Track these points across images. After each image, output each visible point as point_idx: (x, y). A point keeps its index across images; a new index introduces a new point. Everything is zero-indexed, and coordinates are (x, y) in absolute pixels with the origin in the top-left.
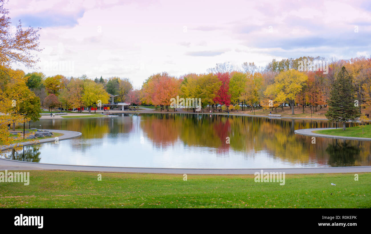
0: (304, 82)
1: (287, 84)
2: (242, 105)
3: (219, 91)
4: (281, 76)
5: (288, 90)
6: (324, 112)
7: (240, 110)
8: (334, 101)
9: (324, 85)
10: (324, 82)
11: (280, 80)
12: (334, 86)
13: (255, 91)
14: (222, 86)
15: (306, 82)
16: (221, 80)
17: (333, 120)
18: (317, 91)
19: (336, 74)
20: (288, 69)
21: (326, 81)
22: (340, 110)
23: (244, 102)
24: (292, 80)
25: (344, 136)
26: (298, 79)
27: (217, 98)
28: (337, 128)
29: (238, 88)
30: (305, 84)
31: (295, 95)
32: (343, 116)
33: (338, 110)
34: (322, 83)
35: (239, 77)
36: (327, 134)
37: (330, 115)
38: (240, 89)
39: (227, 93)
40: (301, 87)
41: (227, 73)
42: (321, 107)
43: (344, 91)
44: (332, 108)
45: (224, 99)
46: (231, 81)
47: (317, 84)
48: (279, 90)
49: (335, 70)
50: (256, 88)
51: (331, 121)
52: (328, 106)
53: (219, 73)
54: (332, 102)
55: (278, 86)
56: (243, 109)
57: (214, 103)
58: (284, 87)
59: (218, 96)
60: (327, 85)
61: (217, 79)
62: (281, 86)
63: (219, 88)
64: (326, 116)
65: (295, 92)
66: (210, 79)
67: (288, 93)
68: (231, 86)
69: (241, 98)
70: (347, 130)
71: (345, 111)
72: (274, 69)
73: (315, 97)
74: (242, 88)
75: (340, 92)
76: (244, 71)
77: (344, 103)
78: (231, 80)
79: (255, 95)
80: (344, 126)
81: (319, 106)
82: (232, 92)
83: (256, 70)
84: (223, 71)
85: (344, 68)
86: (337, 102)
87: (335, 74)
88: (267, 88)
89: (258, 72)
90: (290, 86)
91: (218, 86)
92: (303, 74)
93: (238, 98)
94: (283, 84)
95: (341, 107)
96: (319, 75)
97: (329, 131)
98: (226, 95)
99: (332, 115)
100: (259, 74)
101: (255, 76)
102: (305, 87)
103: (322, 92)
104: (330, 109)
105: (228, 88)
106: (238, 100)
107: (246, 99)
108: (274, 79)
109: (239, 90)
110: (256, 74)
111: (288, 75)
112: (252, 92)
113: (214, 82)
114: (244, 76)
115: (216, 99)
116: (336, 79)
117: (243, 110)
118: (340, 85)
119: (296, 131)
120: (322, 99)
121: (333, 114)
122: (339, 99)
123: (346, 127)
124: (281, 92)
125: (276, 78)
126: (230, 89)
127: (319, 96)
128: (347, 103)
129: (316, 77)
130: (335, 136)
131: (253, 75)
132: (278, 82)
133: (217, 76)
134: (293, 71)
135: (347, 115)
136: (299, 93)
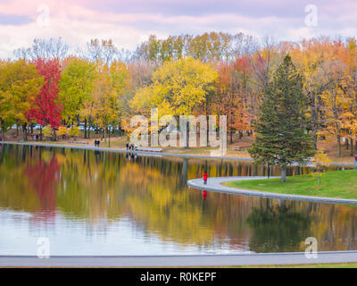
0: (209, 84)
1: (176, 86)
2: (85, 127)
3: (39, 97)
4: (164, 70)
5: (178, 99)
6: (246, 144)
7: (80, 137)
8: (266, 124)
9: (250, 90)
10: (249, 84)
11: (162, 78)
12: (269, 93)
13: (111, 99)
14: (44, 87)
15: (213, 83)
16: (44, 73)
17: (263, 160)
18: (235, 103)
19: (273, 69)
20: (180, 57)
21: (254, 83)
22: (277, 142)
23: (89, 121)
24: (187, 78)
25: (283, 193)
26: (198, 77)
27: (33, 111)
28: (271, 178)
29: (77, 92)
30: (212, 87)
31: (192, 110)
32: (282, 154)
33: (273, 142)
34: (245, 87)
35: (80, 70)
36: (250, 188)
37: (258, 151)
38: (82, 93)
39: (55, 101)
40: (203, 93)
41: (56, 60)
42: (241, 135)
43: (286, 103)
44: (261, 136)
45: (48, 113)
46: (63, 78)
47: (234, 89)
48: (159, 98)
49: (270, 62)
50: (114, 94)
51: (259, 162)
52: (254, 134)
53: (39, 59)
54: (262, 125)
55: (159, 89)
56: (86, 135)
57: (26, 121)
58: (171, 92)
59: (36, 107)
60: (254, 91)
61: (35, 71)
62: (164, 90)
63: (38, 90)
64: (250, 152)
65: (192, 104)
66: (19, 71)
67: (179, 106)
68: (64, 88)
69: (84, 113)
70: (289, 181)
71: (286, 144)
72: (152, 56)
73: (230, 115)
74: (85, 93)
75: (279, 106)
76: (91, 57)
77: (285, 127)
78: (64, 74)
79: (112, 107)
80: (283, 173)
81: (237, 132)
82: (64, 99)
83: (115, 56)
84: (48, 57)
85: (288, 59)
86: (273, 126)
87: (271, 69)
88: (137, 94)
89: (119, 60)
90: (183, 91)
91: (35, 85)
92: (207, 68)
93: (77, 112)
94: (169, 87)
95: (279, 136)
96: (239, 71)
97: (255, 183)
98: (52, 106)
99: (261, 150)
100: (121, 64)
101: (113, 69)
102: (212, 93)
103: (244, 104)
104: (258, 139)
105: (57, 91)
106: (78, 117)
107: (94, 115)
108: (151, 76)
109: (79, 96)
110: (114, 64)
111: (180, 69)
112: (107, 101)
113: (28, 78)
114: (92, 67)
115: (31, 114)
116: (272, 80)
117: (85, 137)
118: (279, 91)
119: (190, 182)
120: (244, 120)
121: (264, 149)
122: (276, 120)
123: (287, 175)
124: (163, 103)
125: (155, 75)
126: (61, 94)
127: (237, 112)
128: (290, 128)
129: (233, 73)
130: (265, 193)
131: (110, 66)
132: (159, 81)
133: (35, 66)
134: (190, 61)
135: (289, 151)
136: (200, 106)
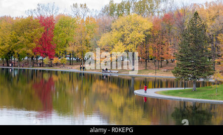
0: (147, 31)
1: (126, 32)
2: (70, 58)
3: (41, 40)
4: (119, 22)
5: (128, 40)
6: (170, 68)
7: (67, 64)
8: (183, 55)
9: (172, 34)
10: (172, 30)
11: (118, 27)
12: (184, 36)
13: (86, 41)
14: (44, 33)
15: (150, 30)
16: (44, 25)
17: (181, 78)
18: (164, 42)
19: (187, 21)
20: (129, 14)
21: (175, 29)
22: (190, 66)
23: (72, 54)
24: (133, 27)
25: (194, 98)
26: (140, 26)
27: (37, 49)
28: (186, 88)
29: (65, 36)
30: (149, 33)
31: (137, 47)
32: (193, 74)
33: (188, 66)
34: (169, 32)
35: (66, 23)
36: (173, 95)
37: (178, 72)
38: (68, 37)
39: (51, 42)
40: (144, 36)
41: (52, 17)
42: (168, 62)
43: (196, 42)
44: (180, 63)
45: (47, 49)
46: (56, 28)
47: (163, 33)
48: (116, 39)
49: (186, 16)
50: (88, 37)
51: (179, 79)
52: (176, 61)
53: (41, 17)
54: (180, 56)
55: (115, 34)
56: (71, 63)
57: (33, 55)
58: (123, 36)
59: (40, 46)
60: (175, 34)
61: (39, 24)
62: (120, 35)
63: (40, 35)
64: (173, 73)
65: (137, 43)
66: (29, 24)
67: (128, 44)
68: (57, 34)
69: (69, 49)
70: (197, 91)
71: (195, 68)
72: (111, 13)
73: (160, 50)
74: (70, 37)
75: (191, 44)
76: (73, 15)
77: (195, 57)
78: (56, 25)
79: (87, 46)
80: (194, 85)
81: (165, 60)
82: (57, 41)
83: (88, 14)
84: (47, 14)
85: (196, 14)
86: (187, 56)
87: (186, 21)
88: (102, 37)
89: (91, 16)
90: (130, 35)
91: (39, 32)
92: (146, 20)
93: (65, 49)
94: (122, 32)
95: (191, 63)
96: (166, 22)
97: (176, 92)
98: (50, 45)
99: (180, 71)
100: (92, 18)
101: (87, 22)
102: (149, 36)
103: (169, 43)
104: (178, 64)
105: (52, 36)
106: (65, 52)
107: (75, 50)
108: (110, 26)
109: (66, 39)
110: (88, 18)
111: (129, 21)
112: (83, 41)
113: (34, 28)
114: (73, 21)
115: (36, 50)
116: (186, 27)
117: (70, 65)
118: (191, 35)
119: (136, 92)
120: (170, 53)
121: (182, 71)
122: (189, 52)
123: (197, 87)
124: (119, 42)
125: (113, 25)
126: (55, 38)
127: (165, 48)
128: (198, 57)
129: (163, 24)
130: (183, 98)
131: (85, 20)
132: (116, 29)
133: (38, 20)
134: (135, 16)
135: (198, 72)
136: (142, 44)
